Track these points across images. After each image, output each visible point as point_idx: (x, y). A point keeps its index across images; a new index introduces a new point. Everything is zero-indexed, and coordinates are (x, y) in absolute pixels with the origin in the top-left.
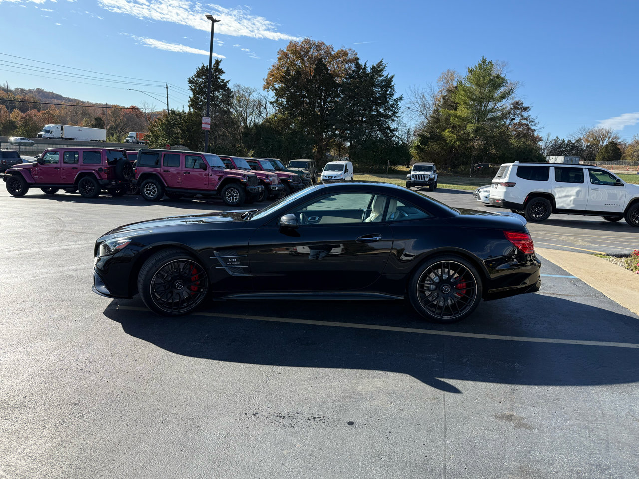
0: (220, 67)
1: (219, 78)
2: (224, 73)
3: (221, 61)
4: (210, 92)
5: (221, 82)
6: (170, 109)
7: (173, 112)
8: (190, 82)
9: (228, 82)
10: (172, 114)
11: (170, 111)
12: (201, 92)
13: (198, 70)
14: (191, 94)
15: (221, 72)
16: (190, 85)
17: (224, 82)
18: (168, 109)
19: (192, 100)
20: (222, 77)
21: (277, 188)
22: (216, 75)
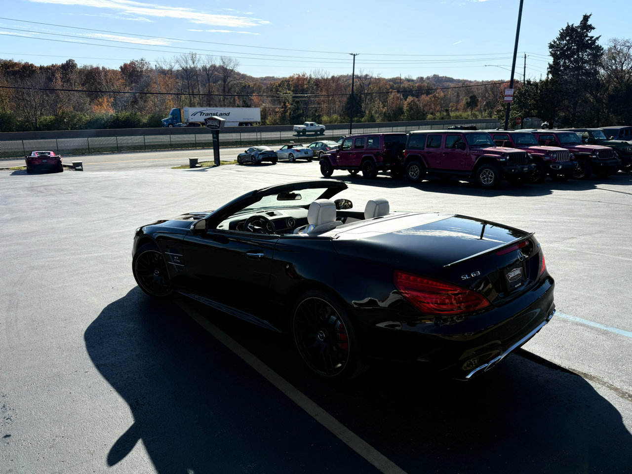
0: (589, 23)
1: (587, 36)
2: (594, 28)
3: (590, 15)
4: (573, 53)
5: (588, 40)
6: (526, 80)
7: (529, 82)
8: (551, 46)
9: (597, 38)
10: (528, 84)
11: (526, 82)
12: (563, 55)
13: (562, 31)
14: (551, 60)
15: (591, 28)
16: (551, 50)
17: (593, 39)
18: (524, 80)
19: (551, 66)
20: (591, 34)
21: (560, 167)
22: (583, 34)
